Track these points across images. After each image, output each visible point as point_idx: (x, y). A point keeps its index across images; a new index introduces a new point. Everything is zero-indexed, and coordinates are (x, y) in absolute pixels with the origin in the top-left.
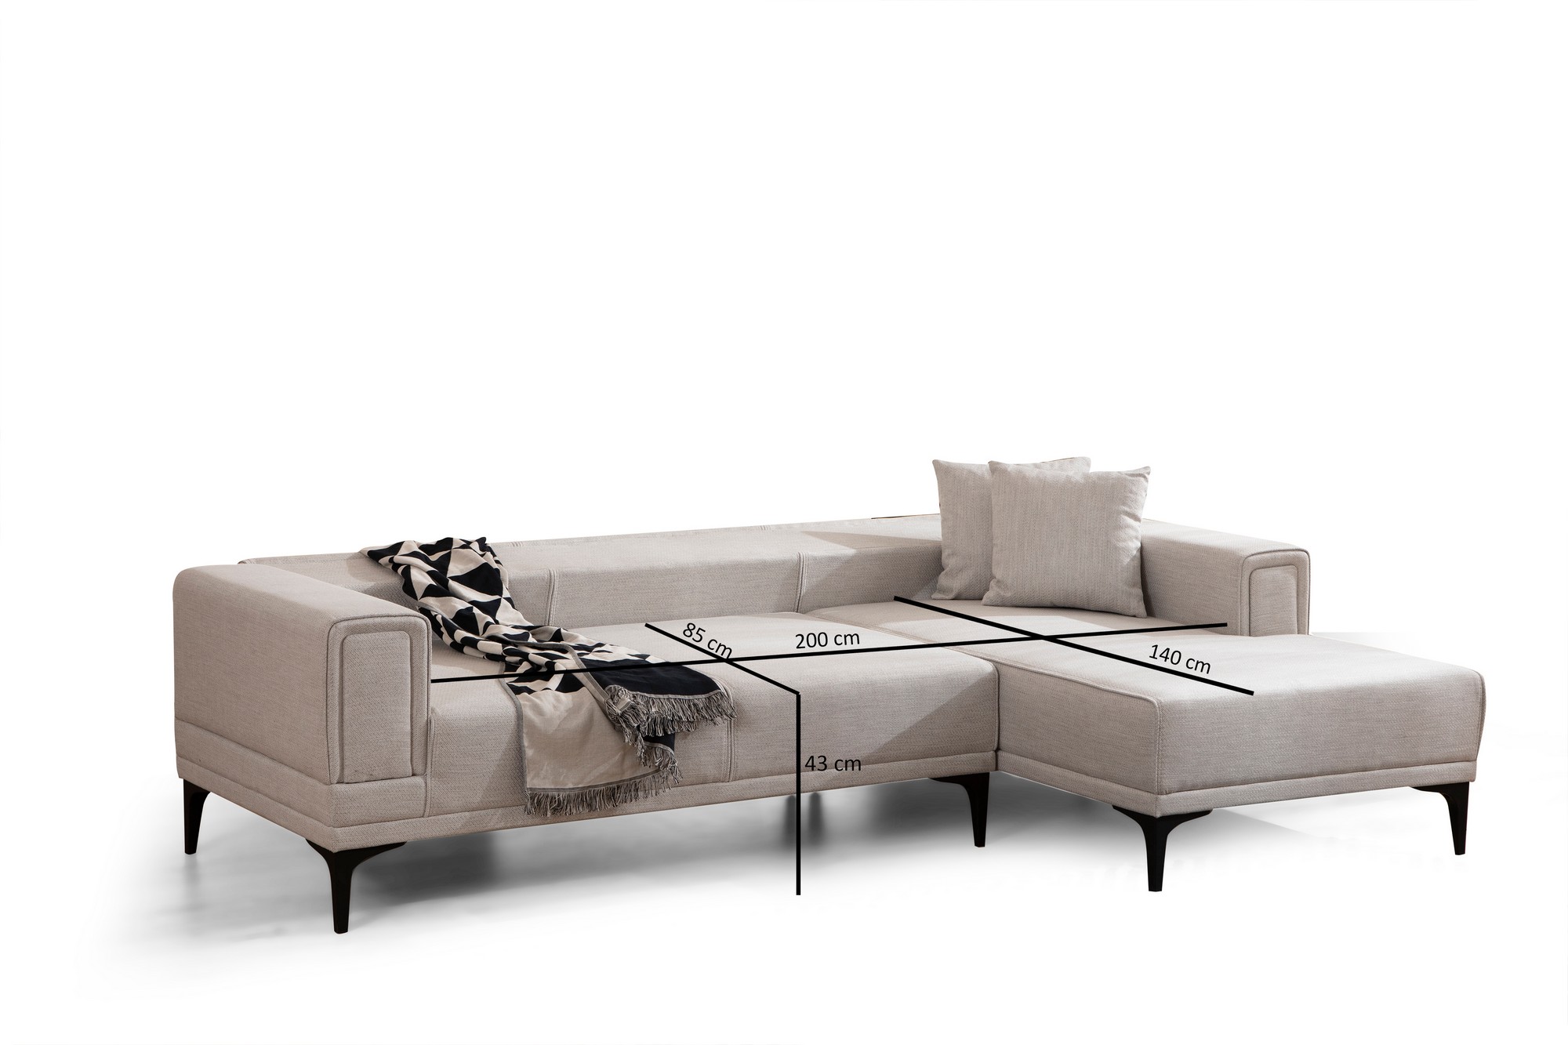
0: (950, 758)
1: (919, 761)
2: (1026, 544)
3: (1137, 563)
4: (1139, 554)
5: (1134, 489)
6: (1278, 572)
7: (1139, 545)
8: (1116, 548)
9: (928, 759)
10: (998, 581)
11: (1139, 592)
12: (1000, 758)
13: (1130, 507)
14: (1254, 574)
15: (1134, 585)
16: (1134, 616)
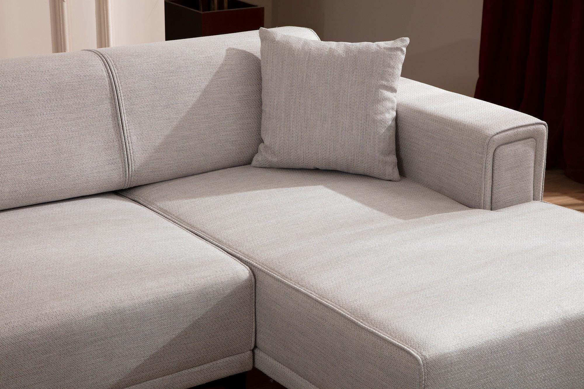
0: (206, 366)
1: (174, 375)
2: (292, 116)
3: (392, 132)
4: (394, 123)
5: (392, 63)
6: (519, 147)
7: (394, 114)
8: (374, 121)
9: (183, 372)
10: (266, 147)
11: (393, 158)
12: (257, 357)
13: (387, 81)
14: (498, 151)
15: (389, 153)
16: (390, 180)
